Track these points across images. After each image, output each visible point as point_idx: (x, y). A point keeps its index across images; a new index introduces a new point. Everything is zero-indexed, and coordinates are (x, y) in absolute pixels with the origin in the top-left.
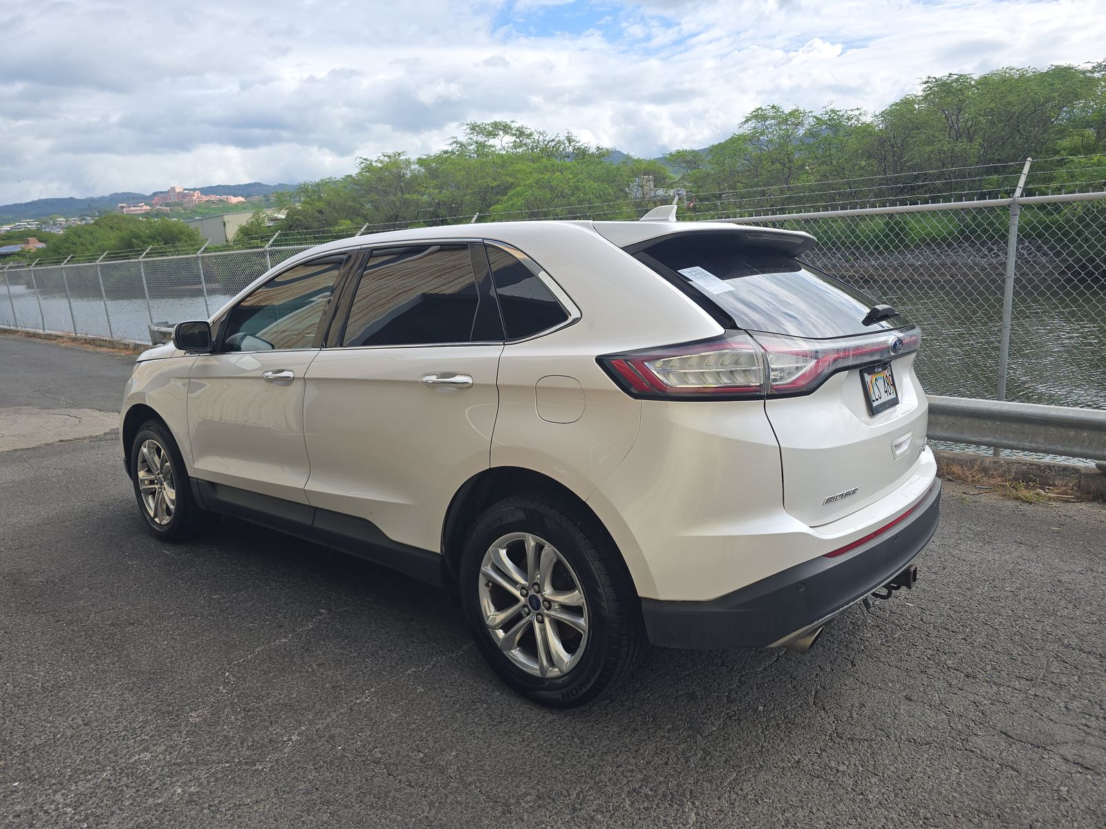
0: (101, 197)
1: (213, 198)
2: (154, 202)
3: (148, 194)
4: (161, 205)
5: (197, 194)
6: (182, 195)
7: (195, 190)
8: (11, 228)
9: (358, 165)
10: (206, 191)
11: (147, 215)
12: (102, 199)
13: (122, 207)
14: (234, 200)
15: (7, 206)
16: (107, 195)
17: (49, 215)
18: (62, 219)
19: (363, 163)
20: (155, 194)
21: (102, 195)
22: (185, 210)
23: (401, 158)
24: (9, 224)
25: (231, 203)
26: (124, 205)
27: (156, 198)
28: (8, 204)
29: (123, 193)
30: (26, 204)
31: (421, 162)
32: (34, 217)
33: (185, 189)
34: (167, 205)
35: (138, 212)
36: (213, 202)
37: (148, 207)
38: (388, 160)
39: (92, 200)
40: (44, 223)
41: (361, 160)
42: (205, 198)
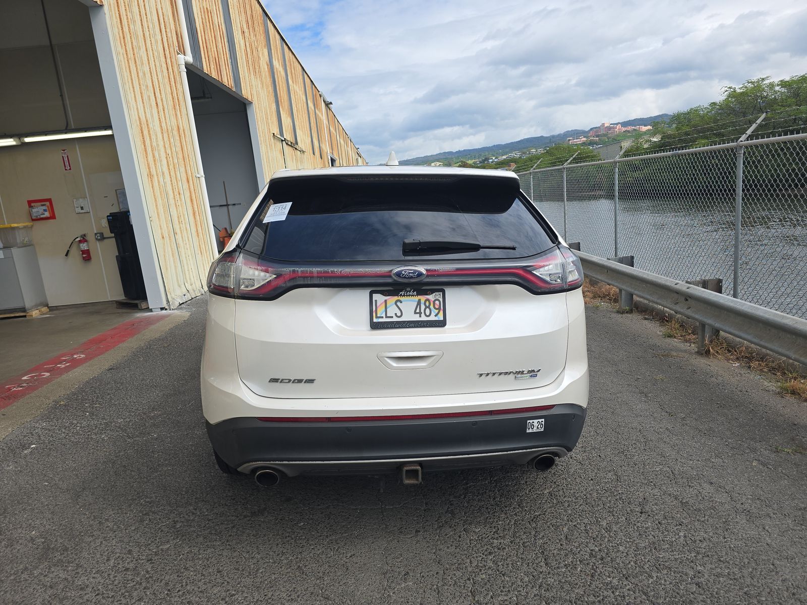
0: (559, 134)
1: (630, 128)
2: (589, 135)
3: (587, 129)
4: (594, 137)
5: (619, 126)
6: (609, 128)
7: (617, 124)
8: (507, 157)
9: (722, 93)
10: (625, 124)
11: (584, 144)
12: (559, 135)
13: (569, 140)
14: (644, 129)
15: (507, 144)
16: (562, 133)
17: (528, 148)
18: (534, 150)
19: (727, 91)
20: (591, 129)
21: (559, 133)
22: (608, 138)
23: (764, 82)
24: (506, 155)
25: (642, 131)
26: (571, 138)
27: (591, 132)
28: (508, 143)
29: (572, 130)
30: (517, 142)
31: (783, 84)
32: (519, 150)
33: (611, 124)
34: (597, 136)
35: (578, 143)
36: (629, 132)
37: (585, 139)
38: (753, 86)
39: (553, 137)
40: (524, 153)
41: (726, 89)
42: (624, 129)
